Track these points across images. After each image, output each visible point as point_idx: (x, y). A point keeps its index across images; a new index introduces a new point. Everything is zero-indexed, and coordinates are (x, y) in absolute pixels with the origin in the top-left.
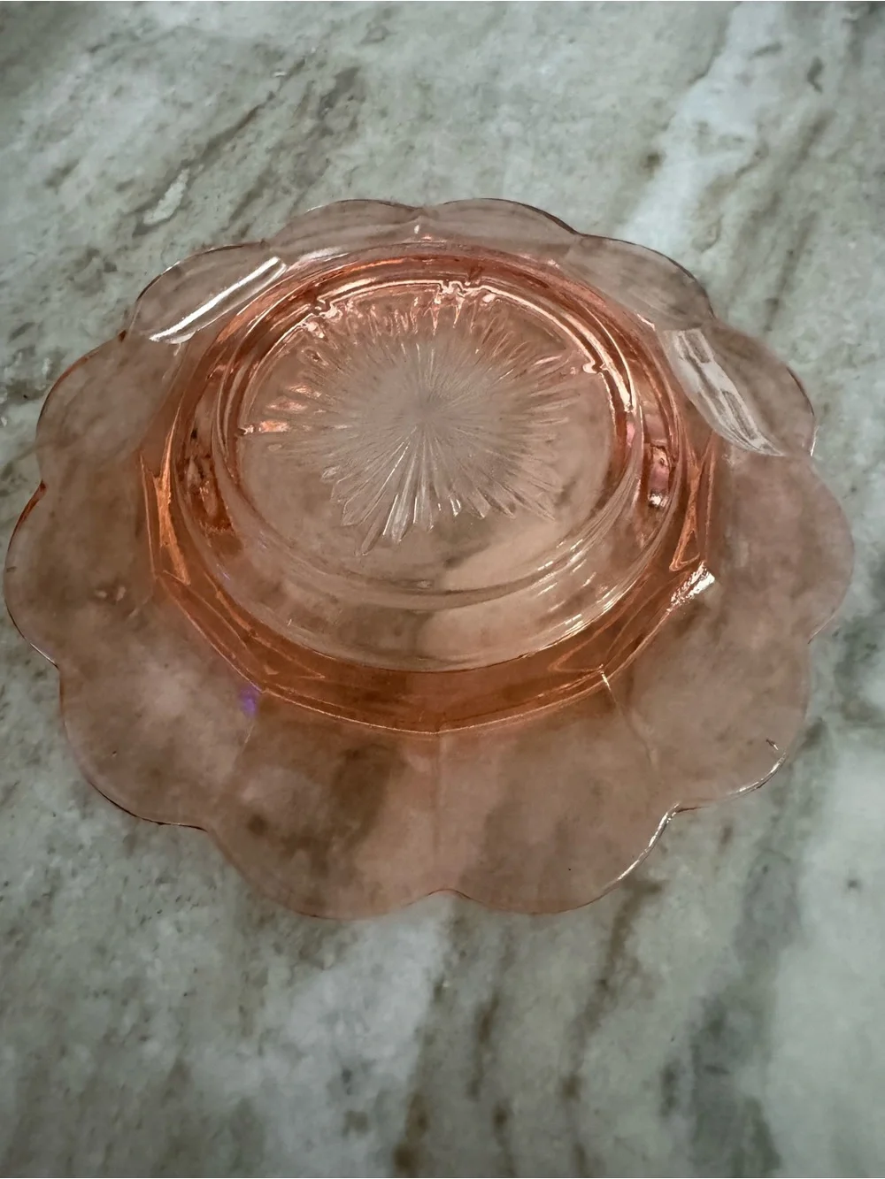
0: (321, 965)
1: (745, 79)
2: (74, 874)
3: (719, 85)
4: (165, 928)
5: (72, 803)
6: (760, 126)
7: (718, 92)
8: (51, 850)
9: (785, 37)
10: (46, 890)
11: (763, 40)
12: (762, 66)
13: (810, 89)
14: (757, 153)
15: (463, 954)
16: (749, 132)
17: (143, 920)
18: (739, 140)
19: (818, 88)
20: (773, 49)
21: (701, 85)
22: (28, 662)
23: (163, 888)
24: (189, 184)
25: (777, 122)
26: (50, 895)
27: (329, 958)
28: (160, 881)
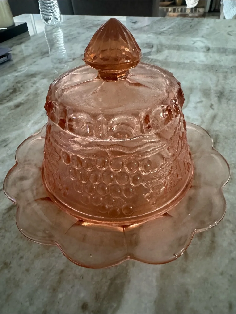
1: (196, 108)
3: (190, 109)
5: (27, 299)
6: (201, 117)
7: (190, 110)
9: (203, 99)
11: (199, 100)
12: (199, 105)
13: (211, 109)
14: (201, 122)
16: (199, 118)
18: (197, 119)
19: (213, 109)
20: (201, 102)
21: (186, 109)
25: (205, 115)
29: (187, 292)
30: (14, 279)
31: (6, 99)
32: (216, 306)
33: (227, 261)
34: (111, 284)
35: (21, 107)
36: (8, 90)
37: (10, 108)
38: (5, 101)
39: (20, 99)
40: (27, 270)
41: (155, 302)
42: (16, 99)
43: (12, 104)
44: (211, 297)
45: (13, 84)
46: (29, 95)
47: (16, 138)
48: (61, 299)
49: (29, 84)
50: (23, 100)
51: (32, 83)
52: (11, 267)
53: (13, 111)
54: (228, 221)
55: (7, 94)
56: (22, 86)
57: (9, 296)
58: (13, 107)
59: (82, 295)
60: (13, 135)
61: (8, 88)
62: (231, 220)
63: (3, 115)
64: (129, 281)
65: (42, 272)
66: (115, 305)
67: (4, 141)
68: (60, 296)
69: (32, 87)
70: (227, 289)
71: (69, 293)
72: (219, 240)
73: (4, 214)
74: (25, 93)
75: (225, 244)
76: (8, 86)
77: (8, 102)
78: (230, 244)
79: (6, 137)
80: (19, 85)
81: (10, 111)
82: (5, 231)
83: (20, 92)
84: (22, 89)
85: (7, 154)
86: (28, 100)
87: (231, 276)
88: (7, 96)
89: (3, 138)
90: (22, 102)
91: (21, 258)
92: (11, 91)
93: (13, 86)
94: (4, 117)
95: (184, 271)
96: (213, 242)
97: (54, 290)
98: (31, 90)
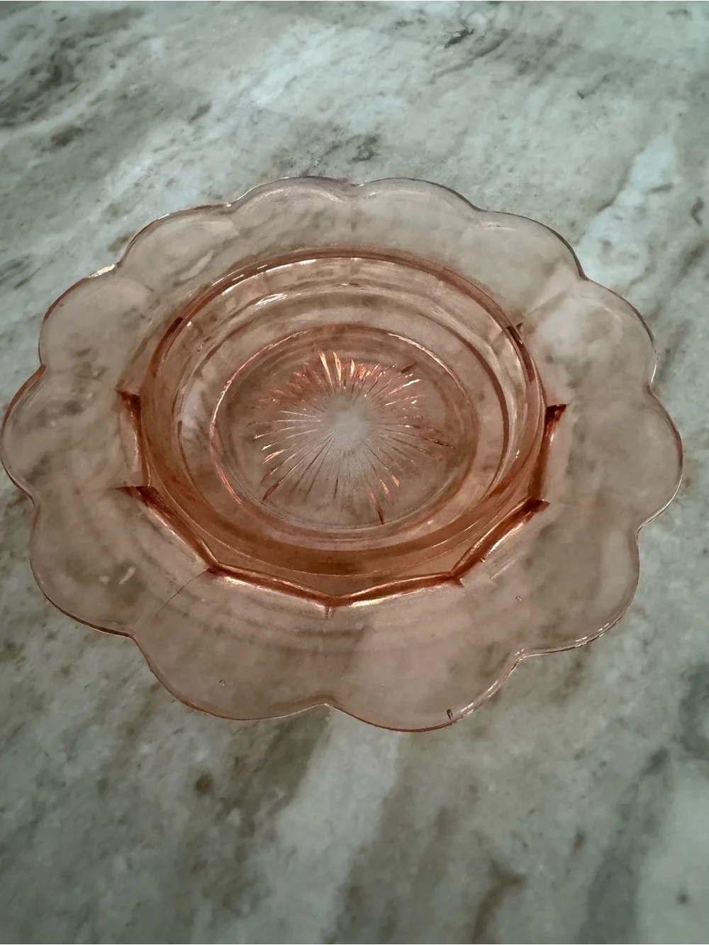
0: (238, 913)
1: (642, 211)
2: (55, 807)
3: (621, 213)
4: (119, 863)
5: (62, 746)
6: (651, 248)
7: (618, 218)
8: (40, 785)
9: (676, 180)
10: (31, 818)
11: (659, 182)
12: (656, 201)
13: (692, 221)
14: (647, 269)
15: (354, 919)
16: (643, 252)
17: (104, 855)
18: (634, 257)
19: (699, 222)
20: (665, 189)
21: (607, 213)
22: (44, 626)
23: (122, 829)
24: (213, 257)
25: (665, 245)
26: (35, 823)
27: (246, 908)
28: (122, 821)
29: (473, 789)
30: (31, 690)
31: (27, 109)
32: (540, 835)
33: (603, 723)
34: (278, 739)
35: (73, 145)
36: (33, 72)
37: (37, 145)
38: (23, 116)
39: (71, 111)
40: (66, 671)
41: (385, 800)
42: (57, 114)
43: (45, 127)
44: (532, 811)
45: (51, 51)
46: (99, 99)
47: (52, 261)
48: (145, 757)
49: (104, 54)
50: (81, 116)
51: (113, 51)
52: (24, 658)
53: (47, 157)
54: (640, 611)
55: (32, 86)
56: (79, 61)
57: (17, 730)
58: (48, 143)
59: (201, 755)
60: (43, 246)
61: (35, 63)
62: (648, 610)
63: (15, 170)
64: (327, 739)
65: (104, 682)
66: (281, 794)
67: (17, 265)
68: (145, 749)
69: (113, 66)
70: (583, 797)
71: (168, 746)
72: (598, 661)
73: (10, 506)
74: (88, 91)
75: (612, 677)
76: (34, 56)
77: (33, 118)
78: (627, 679)
79: (25, 252)
80: (72, 55)
81: (37, 156)
82: (12, 555)
83: (73, 85)
84: (78, 72)
85: (26, 313)
86: (96, 118)
87: (603, 764)
88: (32, 98)
89: (13, 255)
90: (79, 123)
91: (51, 636)
92: (43, 76)
93: (52, 58)
94: (17, 178)
95: (479, 733)
96: (579, 666)
97: (132, 732)
98: (110, 80)
